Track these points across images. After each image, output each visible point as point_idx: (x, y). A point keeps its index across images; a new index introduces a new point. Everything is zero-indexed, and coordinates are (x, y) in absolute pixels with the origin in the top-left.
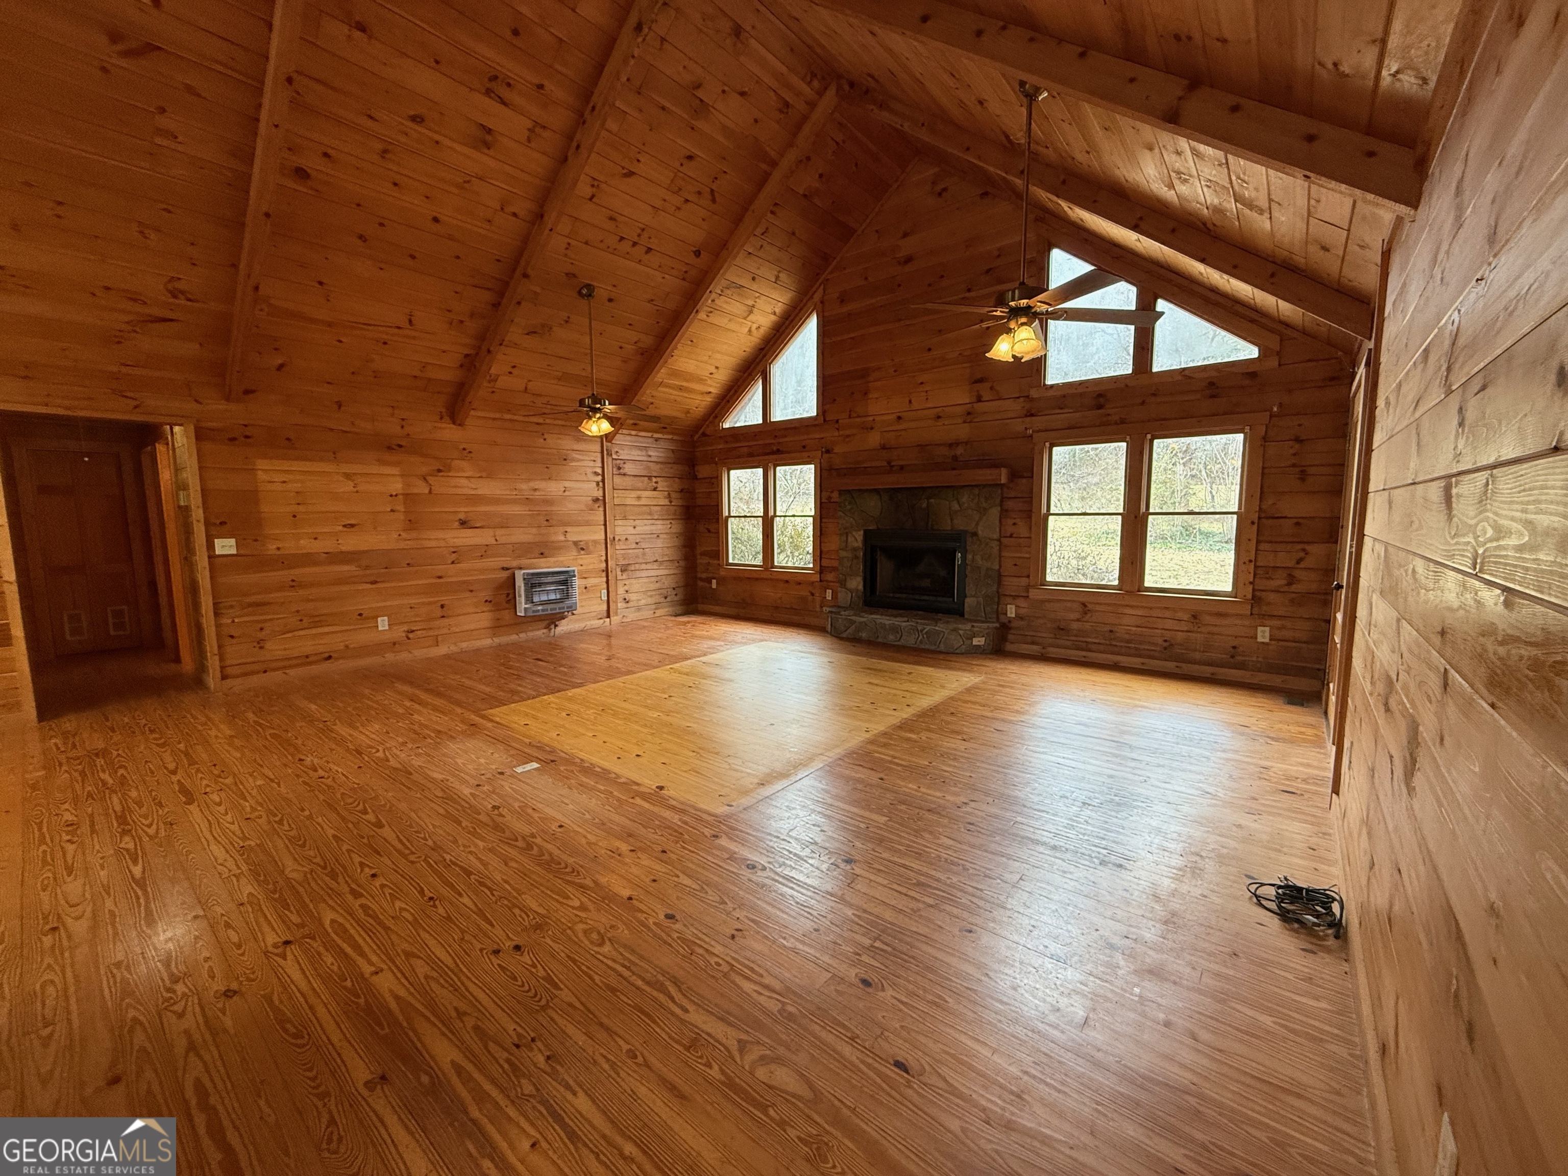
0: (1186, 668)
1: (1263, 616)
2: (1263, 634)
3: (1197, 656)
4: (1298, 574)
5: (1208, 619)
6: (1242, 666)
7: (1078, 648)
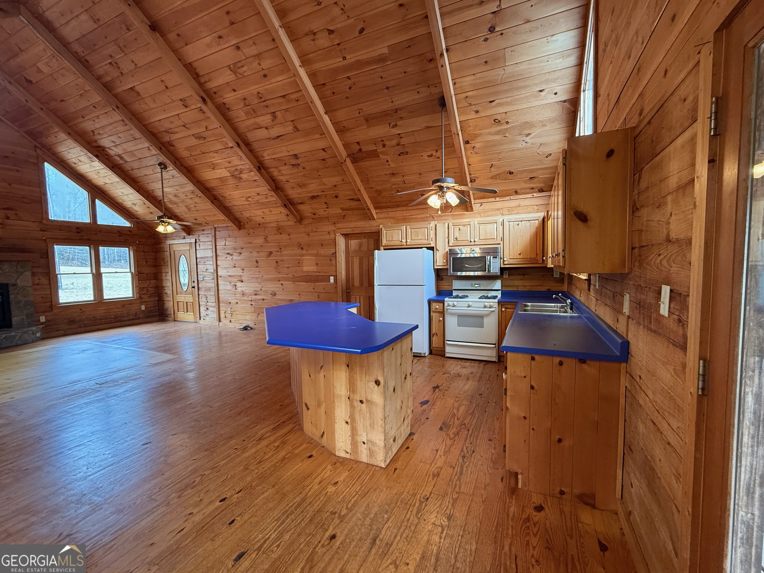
0: (123, 323)
1: (142, 302)
2: (143, 308)
3: (126, 319)
4: (149, 289)
5: (127, 306)
6: (139, 318)
7: (80, 327)
